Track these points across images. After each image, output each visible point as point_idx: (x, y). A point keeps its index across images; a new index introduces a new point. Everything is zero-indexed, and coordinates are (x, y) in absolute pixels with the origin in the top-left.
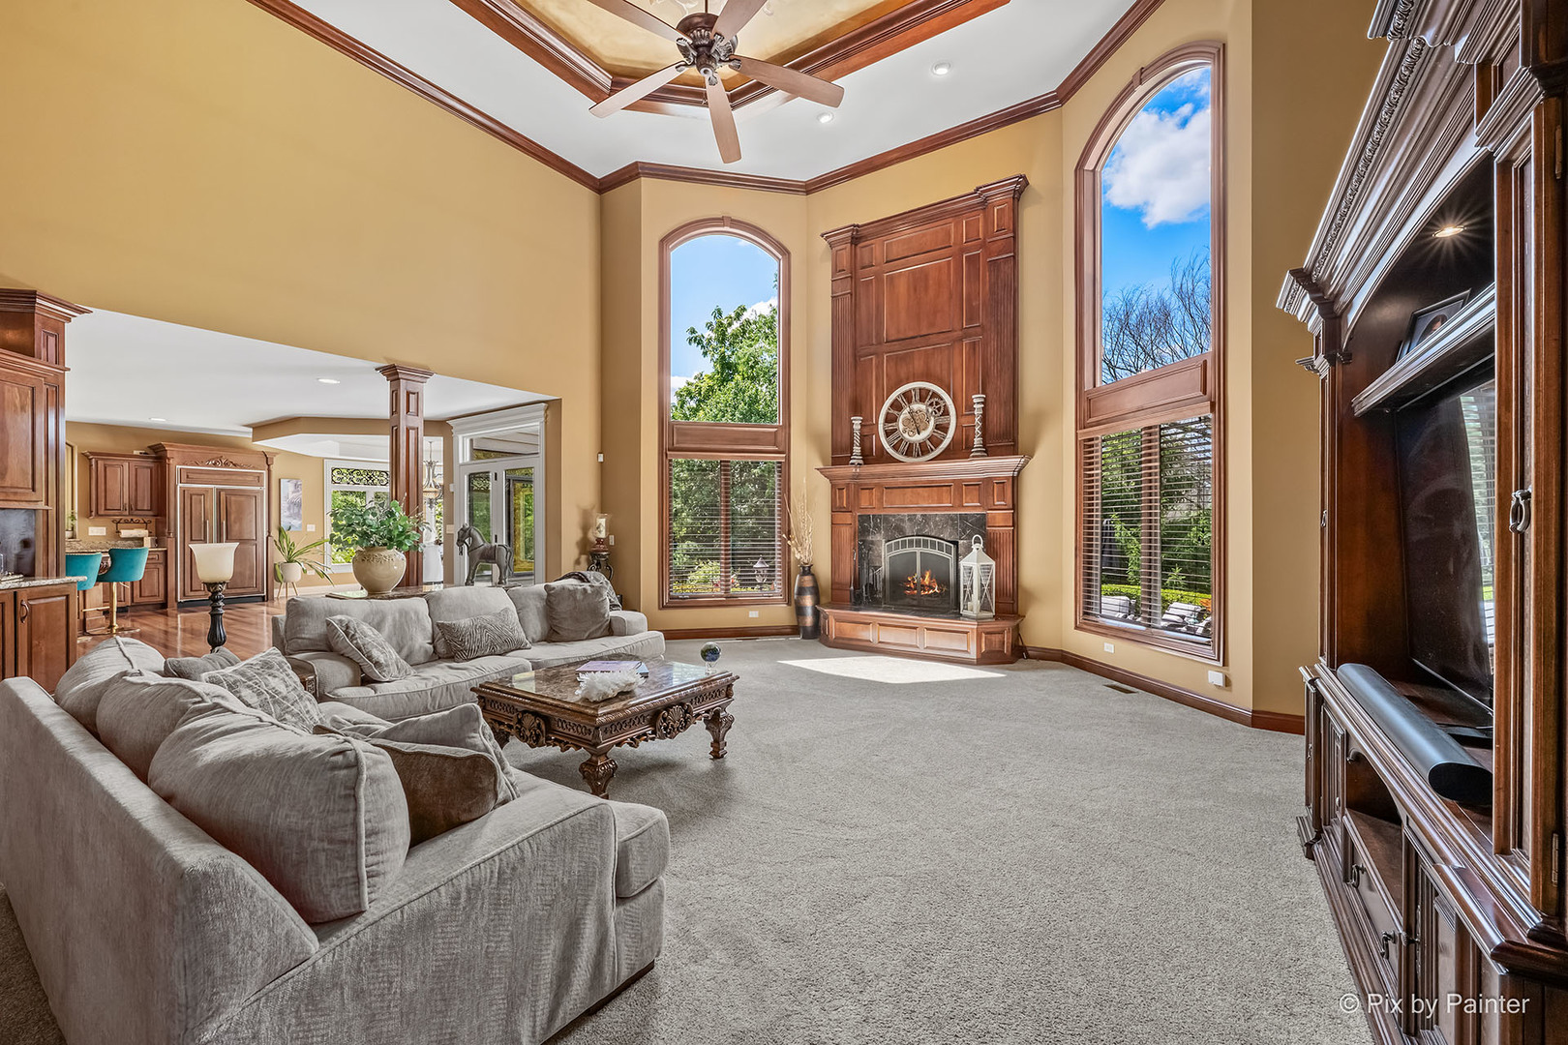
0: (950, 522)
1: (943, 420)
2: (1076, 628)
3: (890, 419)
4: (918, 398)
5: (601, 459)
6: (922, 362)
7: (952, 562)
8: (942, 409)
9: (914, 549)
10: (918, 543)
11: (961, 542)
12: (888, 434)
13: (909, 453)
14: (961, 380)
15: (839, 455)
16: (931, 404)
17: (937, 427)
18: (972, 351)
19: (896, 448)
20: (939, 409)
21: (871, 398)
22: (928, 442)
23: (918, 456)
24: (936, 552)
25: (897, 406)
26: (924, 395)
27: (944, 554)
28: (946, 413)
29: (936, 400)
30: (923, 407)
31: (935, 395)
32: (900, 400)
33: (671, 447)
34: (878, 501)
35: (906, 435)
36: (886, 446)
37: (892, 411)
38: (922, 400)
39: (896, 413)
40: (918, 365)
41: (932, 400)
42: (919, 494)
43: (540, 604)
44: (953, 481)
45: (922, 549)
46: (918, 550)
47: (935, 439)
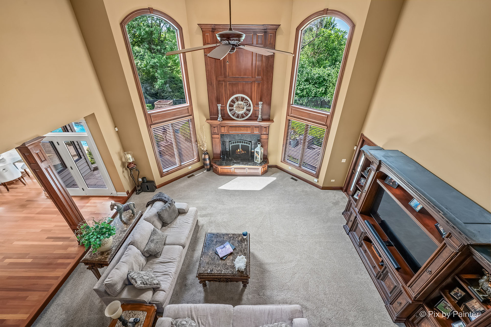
0: (249, 136)
1: (249, 108)
2: (281, 162)
3: (231, 106)
4: (240, 100)
5: (117, 130)
6: (241, 87)
7: (250, 147)
8: (249, 104)
9: (239, 144)
10: (240, 142)
11: (252, 142)
12: (230, 110)
13: (238, 117)
14: (254, 95)
15: (213, 116)
16: (245, 103)
17: (247, 110)
18: (258, 86)
19: (233, 115)
20: (248, 105)
21: (223, 97)
22: (244, 114)
23: (241, 118)
24: (246, 144)
25: (233, 101)
26: (243, 99)
27: (248, 145)
28: (250, 106)
29: (247, 101)
30: (242, 103)
31: (246, 100)
32: (234, 100)
33: (151, 123)
34: (227, 130)
35: (236, 111)
36: (230, 114)
37: (231, 103)
38: (242, 101)
39: (233, 104)
40: (240, 87)
41: (245, 101)
42: (241, 129)
43: (157, 218)
44: (251, 126)
45: (241, 144)
46: (240, 144)
47: (246, 113)
